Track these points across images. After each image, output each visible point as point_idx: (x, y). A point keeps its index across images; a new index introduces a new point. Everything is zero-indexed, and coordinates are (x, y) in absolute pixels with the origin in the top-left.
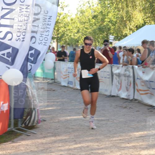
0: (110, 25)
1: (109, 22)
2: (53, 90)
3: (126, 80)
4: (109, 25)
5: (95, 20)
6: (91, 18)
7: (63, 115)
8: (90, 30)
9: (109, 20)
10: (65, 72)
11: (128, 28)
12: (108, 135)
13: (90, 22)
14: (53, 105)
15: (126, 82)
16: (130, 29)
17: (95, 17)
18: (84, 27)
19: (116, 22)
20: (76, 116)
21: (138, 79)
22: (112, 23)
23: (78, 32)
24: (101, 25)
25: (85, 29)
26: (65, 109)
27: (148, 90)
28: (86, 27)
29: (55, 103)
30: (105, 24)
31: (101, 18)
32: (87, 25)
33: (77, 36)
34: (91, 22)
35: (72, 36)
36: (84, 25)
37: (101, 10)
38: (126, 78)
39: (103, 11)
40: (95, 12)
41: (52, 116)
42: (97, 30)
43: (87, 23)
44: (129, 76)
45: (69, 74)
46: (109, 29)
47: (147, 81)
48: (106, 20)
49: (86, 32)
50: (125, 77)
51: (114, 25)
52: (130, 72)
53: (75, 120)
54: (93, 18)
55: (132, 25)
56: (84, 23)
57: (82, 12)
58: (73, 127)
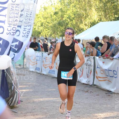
0: (69, 20)
1: (68, 18)
2: (23, 74)
3: (87, 68)
4: (67, 20)
5: (56, 16)
6: (53, 14)
7: (36, 97)
8: (51, 24)
9: (67, 17)
10: (33, 60)
11: (84, 23)
12: (78, 115)
13: (51, 17)
14: (26, 87)
15: (88, 70)
16: (85, 25)
17: (56, 13)
18: (46, 21)
19: (73, 18)
20: (46, 98)
21: (97, 67)
22: (70, 19)
23: (42, 25)
24: (61, 20)
25: (47, 23)
26: (37, 92)
27: (106, 78)
28: (47, 21)
29: (27, 86)
30: (64, 19)
31: (61, 15)
32: (49, 20)
33: (41, 29)
34: (53, 18)
35: (37, 29)
36: (46, 20)
37: (61, 8)
38: (88, 66)
39: (63, 8)
40: (56, 9)
41: (26, 97)
42: (57, 25)
43: (49, 18)
44: (90, 65)
45: (38, 61)
46: (67, 24)
47: (107, 70)
48: (65, 16)
49: (47, 25)
50: (86, 65)
51: (71, 20)
52: (91, 62)
53: (47, 102)
54: (54, 14)
55: (88, 21)
56: (47, 18)
57: (45, 9)
58: (47, 108)
